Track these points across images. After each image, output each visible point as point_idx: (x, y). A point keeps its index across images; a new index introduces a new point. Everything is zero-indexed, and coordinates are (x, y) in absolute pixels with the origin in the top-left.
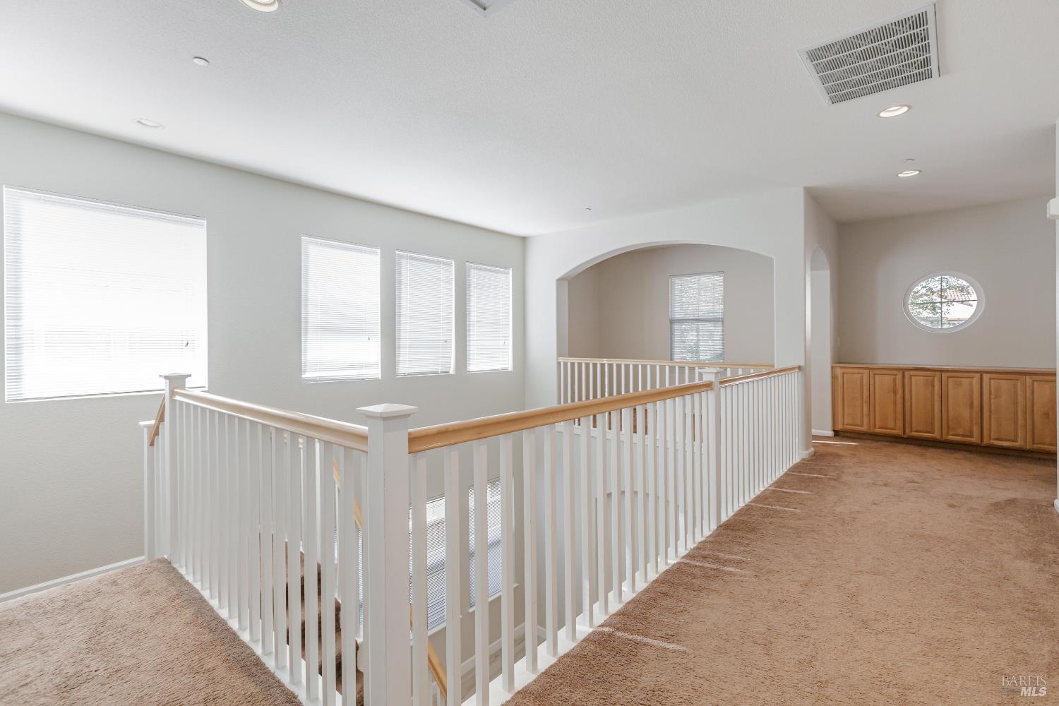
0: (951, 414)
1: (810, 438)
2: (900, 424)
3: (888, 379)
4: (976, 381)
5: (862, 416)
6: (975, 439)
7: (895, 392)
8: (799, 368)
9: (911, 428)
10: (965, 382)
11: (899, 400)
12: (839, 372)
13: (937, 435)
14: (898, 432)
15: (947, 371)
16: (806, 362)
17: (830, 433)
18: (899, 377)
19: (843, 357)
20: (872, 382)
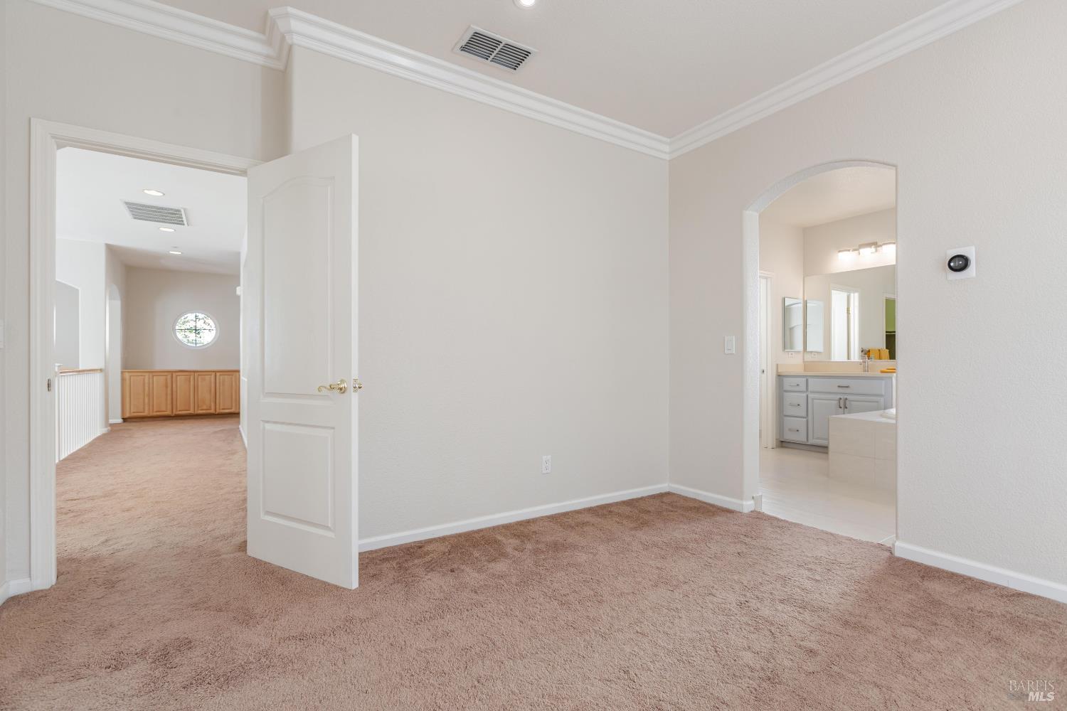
0: (199, 398)
1: (107, 424)
2: (169, 407)
3: (162, 379)
4: (213, 376)
5: (144, 405)
6: (212, 411)
7: (167, 387)
8: (101, 370)
9: (177, 408)
10: (207, 377)
11: (169, 392)
12: (127, 375)
13: (191, 411)
14: (168, 413)
15: (198, 372)
16: (105, 366)
17: (120, 421)
18: (169, 377)
19: (129, 364)
20: (151, 381)
